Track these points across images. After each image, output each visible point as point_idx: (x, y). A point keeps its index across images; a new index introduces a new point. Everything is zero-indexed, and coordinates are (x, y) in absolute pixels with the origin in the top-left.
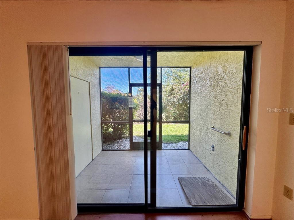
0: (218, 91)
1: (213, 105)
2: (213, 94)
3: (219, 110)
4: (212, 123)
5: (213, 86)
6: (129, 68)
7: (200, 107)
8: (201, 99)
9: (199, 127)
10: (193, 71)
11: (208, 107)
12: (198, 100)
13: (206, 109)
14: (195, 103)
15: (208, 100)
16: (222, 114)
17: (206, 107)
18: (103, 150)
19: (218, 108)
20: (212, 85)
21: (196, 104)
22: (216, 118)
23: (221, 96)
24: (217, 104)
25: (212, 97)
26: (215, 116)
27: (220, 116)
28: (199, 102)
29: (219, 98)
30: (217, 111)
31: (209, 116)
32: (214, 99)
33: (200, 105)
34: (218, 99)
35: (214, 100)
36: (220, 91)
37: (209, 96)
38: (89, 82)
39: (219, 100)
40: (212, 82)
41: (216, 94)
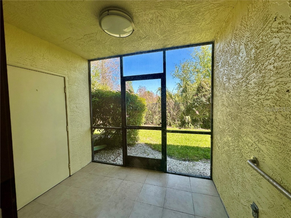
0: (271, 67)
1: (255, 104)
2: (254, 78)
3: (273, 117)
4: (252, 148)
5: (256, 58)
6: (121, 56)
7: (228, 110)
8: (230, 93)
9: (226, 148)
10: (217, 46)
11: (243, 109)
12: (224, 95)
13: (239, 114)
14: (220, 101)
15: (242, 94)
16: (284, 133)
17: (238, 109)
18: (93, 161)
19: (271, 113)
20: (253, 57)
21: (220, 104)
22: (265, 140)
23: (280, 80)
24: (268, 102)
25: (253, 85)
26: (261, 134)
27: (277, 136)
28: (225, 99)
29: (273, 84)
30: (266, 120)
31: (245, 131)
32: (257, 89)
33: (226, 104)
34: (271, 90)
35: (258, 94)
36: (276, 64)
37: (244, 84)
38: (64, 78)
39: (275, 89)
40: (252, 49)
41: (263, 77)
